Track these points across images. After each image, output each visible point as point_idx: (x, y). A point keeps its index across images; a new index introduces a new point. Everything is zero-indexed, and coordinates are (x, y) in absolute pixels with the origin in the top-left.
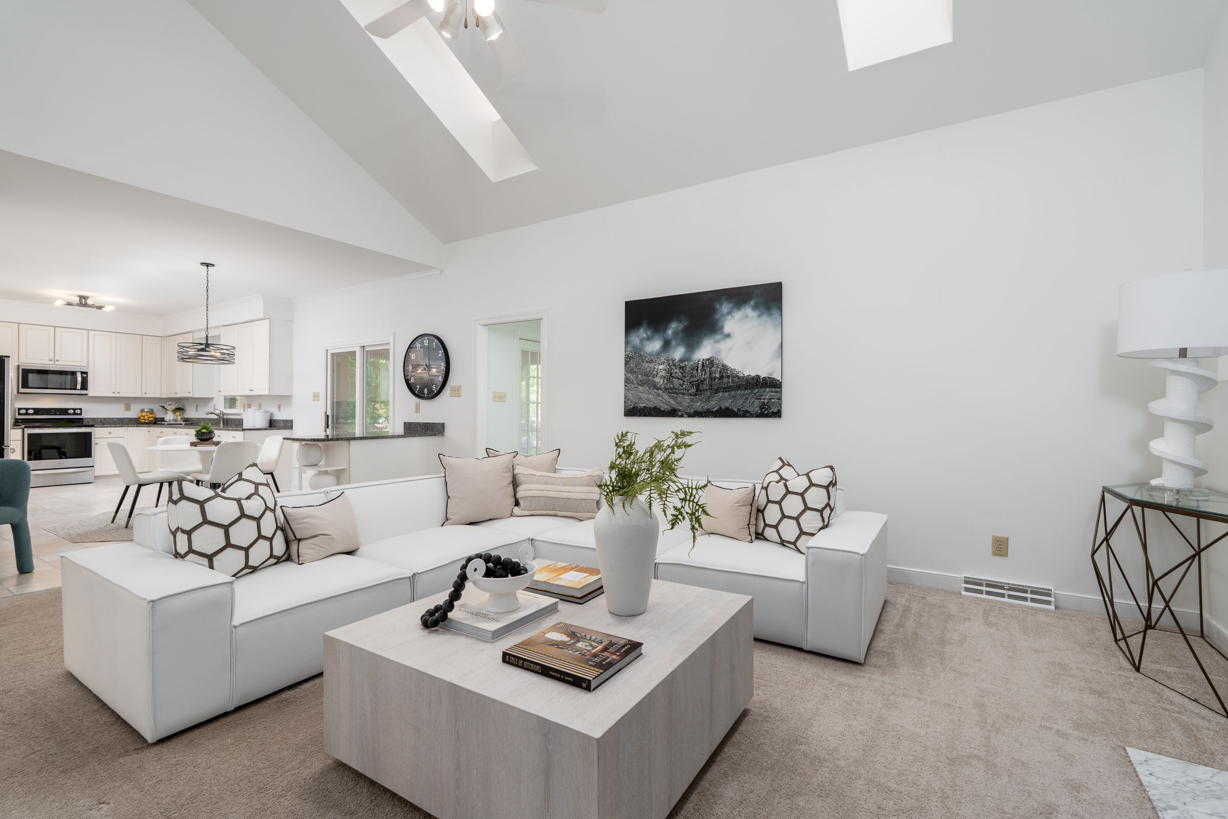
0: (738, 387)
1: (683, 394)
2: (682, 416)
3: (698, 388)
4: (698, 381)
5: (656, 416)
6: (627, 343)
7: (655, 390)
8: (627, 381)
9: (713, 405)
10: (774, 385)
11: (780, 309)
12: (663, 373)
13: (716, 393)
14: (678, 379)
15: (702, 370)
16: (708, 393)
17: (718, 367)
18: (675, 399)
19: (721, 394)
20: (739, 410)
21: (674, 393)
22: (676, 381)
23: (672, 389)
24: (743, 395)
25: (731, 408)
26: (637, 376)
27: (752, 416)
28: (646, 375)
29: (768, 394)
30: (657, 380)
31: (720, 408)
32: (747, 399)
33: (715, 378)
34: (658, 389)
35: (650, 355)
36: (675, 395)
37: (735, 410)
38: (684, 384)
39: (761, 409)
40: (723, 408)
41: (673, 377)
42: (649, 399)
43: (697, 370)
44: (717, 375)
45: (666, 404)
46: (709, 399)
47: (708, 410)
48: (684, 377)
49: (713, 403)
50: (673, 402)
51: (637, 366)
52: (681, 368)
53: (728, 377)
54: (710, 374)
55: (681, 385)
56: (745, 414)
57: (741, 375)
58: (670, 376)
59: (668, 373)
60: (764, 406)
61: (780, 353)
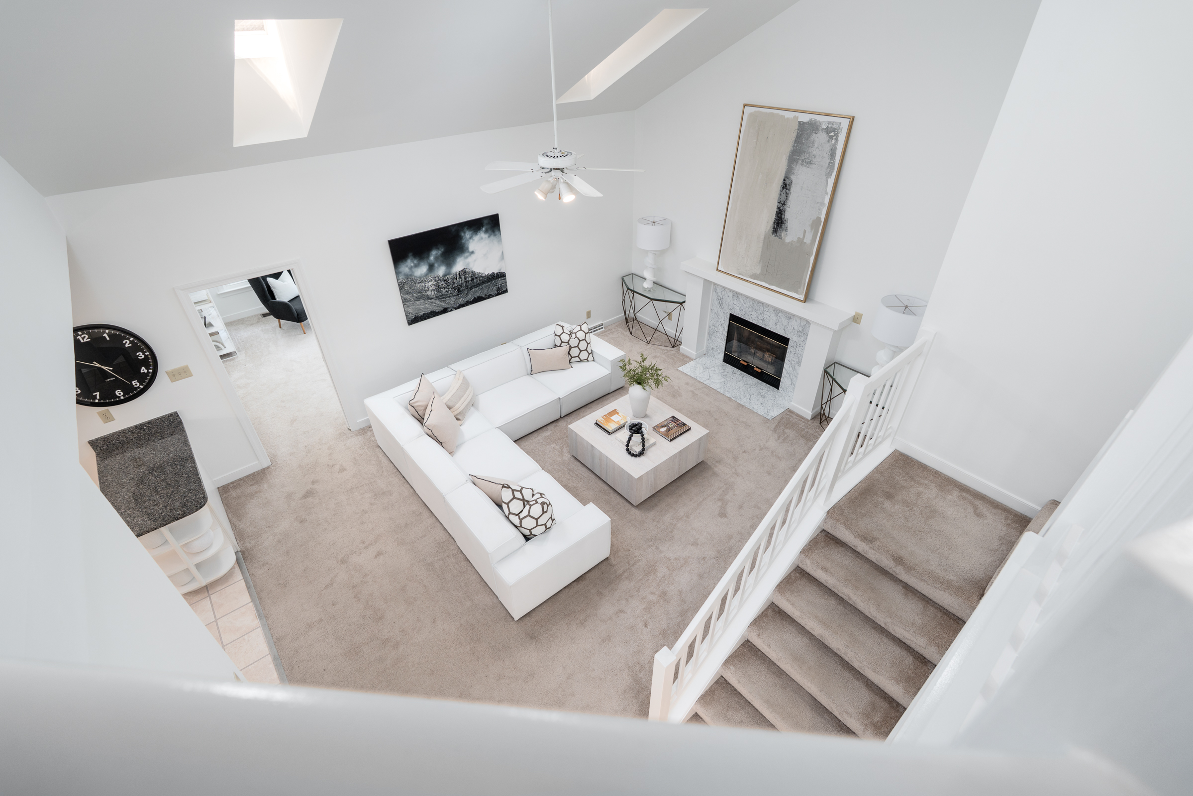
0: (483, 283)
1: (449, 297)
2: (451, 310)
3: (459, 290)
4: (458, 286)
5: (434, 316)
6: (397, 273)
7: (429, 301)
8: (404, 301)
9: (470, 297)
10: (502, 275)
11: (499, 230)
12: (433, 287)
13: (470, 290)
14: (444, 288)
15: (459, 278)
16: (466, 291)
17: (469, 274)
18: (444, 302)
19: (474, 289)
20: (486, 295)
21: (443, 298)
22: (443, 290)
23: (441, 296)
24: (487, 286)
25: (481, 296)
26: (413, 295)
27: (493, 296)
28: (420, 292)
29: (500, 281)
30: (429, 293)
31: (475, 298)
32: (489, 288)
33: (468, 281)
34: (431, 299)
35: (420, 277)
36: (444, 299)
37: (484, 296)
38: (449, 290)
39: (497, 291)
40: (476, 297)
41: (441, 288)
42: (426, 308)
43: (456, 279)
44: (470, 279)
45: (439, 307)
46: (467, 295)
47: (467, 302)
48: (448, 286)
50: (443, 304)
51: (411, 288)
52: (445, 280)
53: (476, 278)
54: (465, 279)
55: (447, 292)
56: (490, 296)
57: (484, 275)
58: (438, 287)
59: (436, 286)
60: (498, 289)
61: (502, 257)
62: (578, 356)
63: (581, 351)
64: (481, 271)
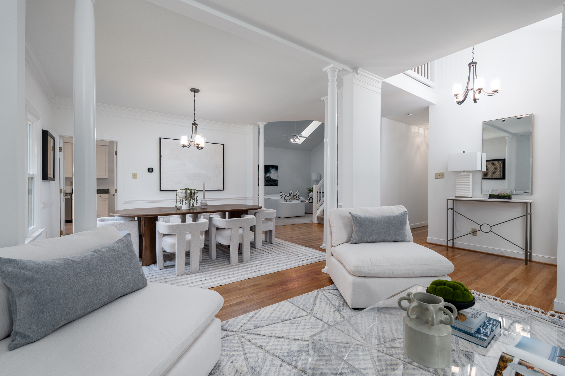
0: (273, 181)
4: (267, 180)
9: (269, 184)
10: (277, 181)
11: (278, 170)
15: (267, 178)
16: (268, 182)
20: (273, 185)
27: (275, 186)
29: (276, 182)
32: (274, 183)
44: (270, 179)
46: (268, 183)
49: (269, 183)
60: (276, 184)
61: (278, 176)
62: (296, 198)
63: (297, 197)
64: (273, 178)
